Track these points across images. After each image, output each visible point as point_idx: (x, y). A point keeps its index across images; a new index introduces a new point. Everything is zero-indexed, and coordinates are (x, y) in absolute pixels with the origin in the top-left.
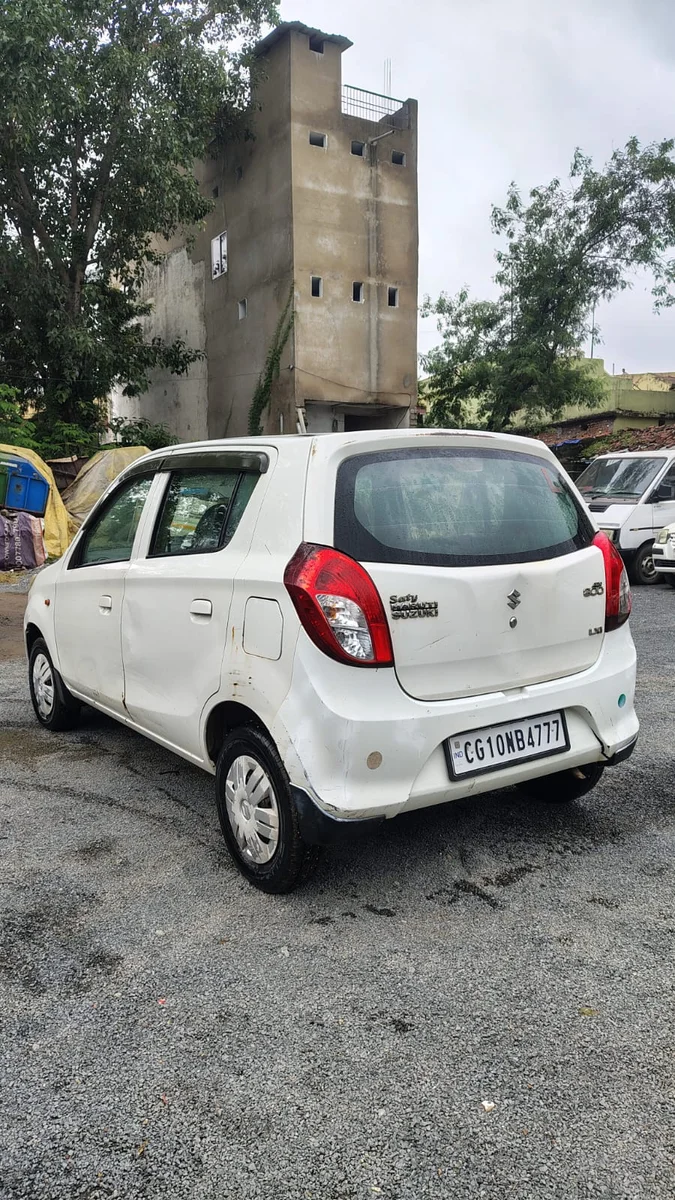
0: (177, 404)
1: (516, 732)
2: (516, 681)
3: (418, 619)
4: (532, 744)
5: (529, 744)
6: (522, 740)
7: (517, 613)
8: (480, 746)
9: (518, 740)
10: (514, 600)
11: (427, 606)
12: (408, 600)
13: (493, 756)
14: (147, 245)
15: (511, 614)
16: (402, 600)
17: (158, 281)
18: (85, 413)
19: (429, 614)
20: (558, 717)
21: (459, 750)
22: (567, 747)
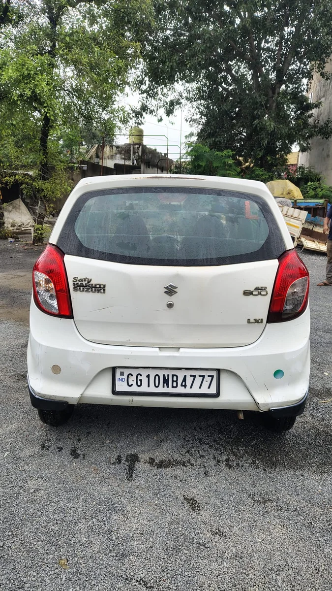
0: (328, 156)
1: (173, 376)
2: (171, 343)
3: (91, 293)
4: (185, 386)
5: (182, 385)
6: (176, 381)
7: (173, 299)
8: (139, 377)
9: (173, 381)
10: (170, 291)
11: (98, 286)
12: (85, 281)
13: (149, 386)
14: (323, 69)
15: (168, 299)
16: (81, 280)
17: (328, 88)
18: (270, 162)
19: (99, 291)
20: (215, 374)
21: (122, 377)
22: (217, 395)
